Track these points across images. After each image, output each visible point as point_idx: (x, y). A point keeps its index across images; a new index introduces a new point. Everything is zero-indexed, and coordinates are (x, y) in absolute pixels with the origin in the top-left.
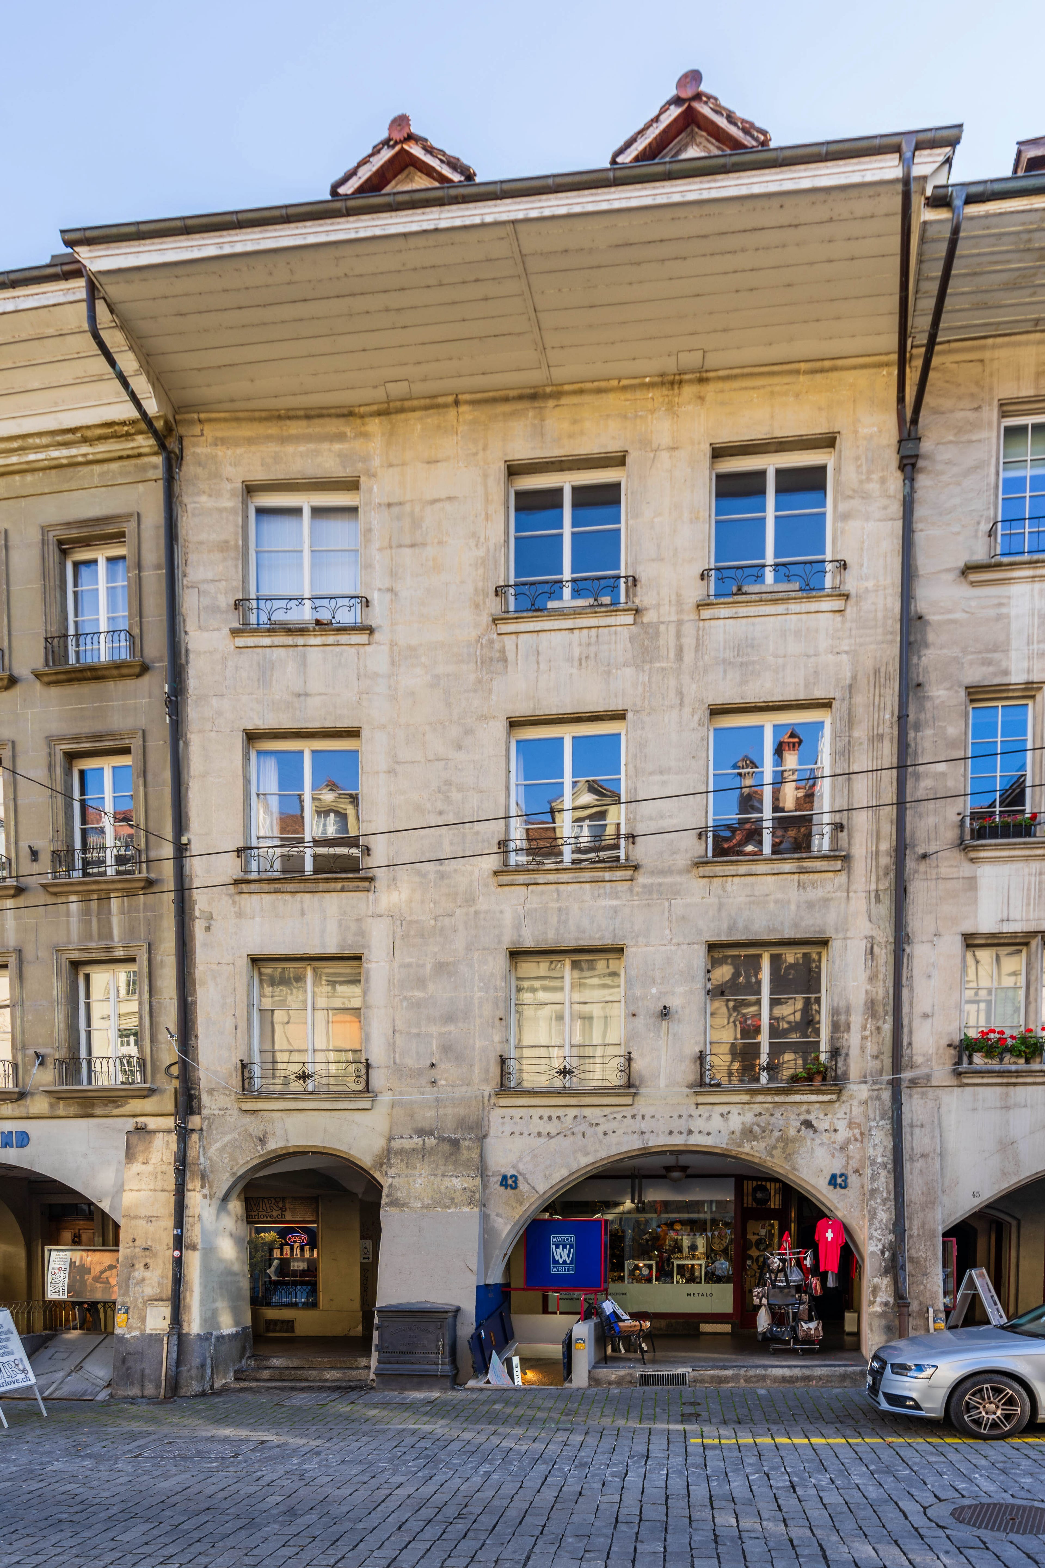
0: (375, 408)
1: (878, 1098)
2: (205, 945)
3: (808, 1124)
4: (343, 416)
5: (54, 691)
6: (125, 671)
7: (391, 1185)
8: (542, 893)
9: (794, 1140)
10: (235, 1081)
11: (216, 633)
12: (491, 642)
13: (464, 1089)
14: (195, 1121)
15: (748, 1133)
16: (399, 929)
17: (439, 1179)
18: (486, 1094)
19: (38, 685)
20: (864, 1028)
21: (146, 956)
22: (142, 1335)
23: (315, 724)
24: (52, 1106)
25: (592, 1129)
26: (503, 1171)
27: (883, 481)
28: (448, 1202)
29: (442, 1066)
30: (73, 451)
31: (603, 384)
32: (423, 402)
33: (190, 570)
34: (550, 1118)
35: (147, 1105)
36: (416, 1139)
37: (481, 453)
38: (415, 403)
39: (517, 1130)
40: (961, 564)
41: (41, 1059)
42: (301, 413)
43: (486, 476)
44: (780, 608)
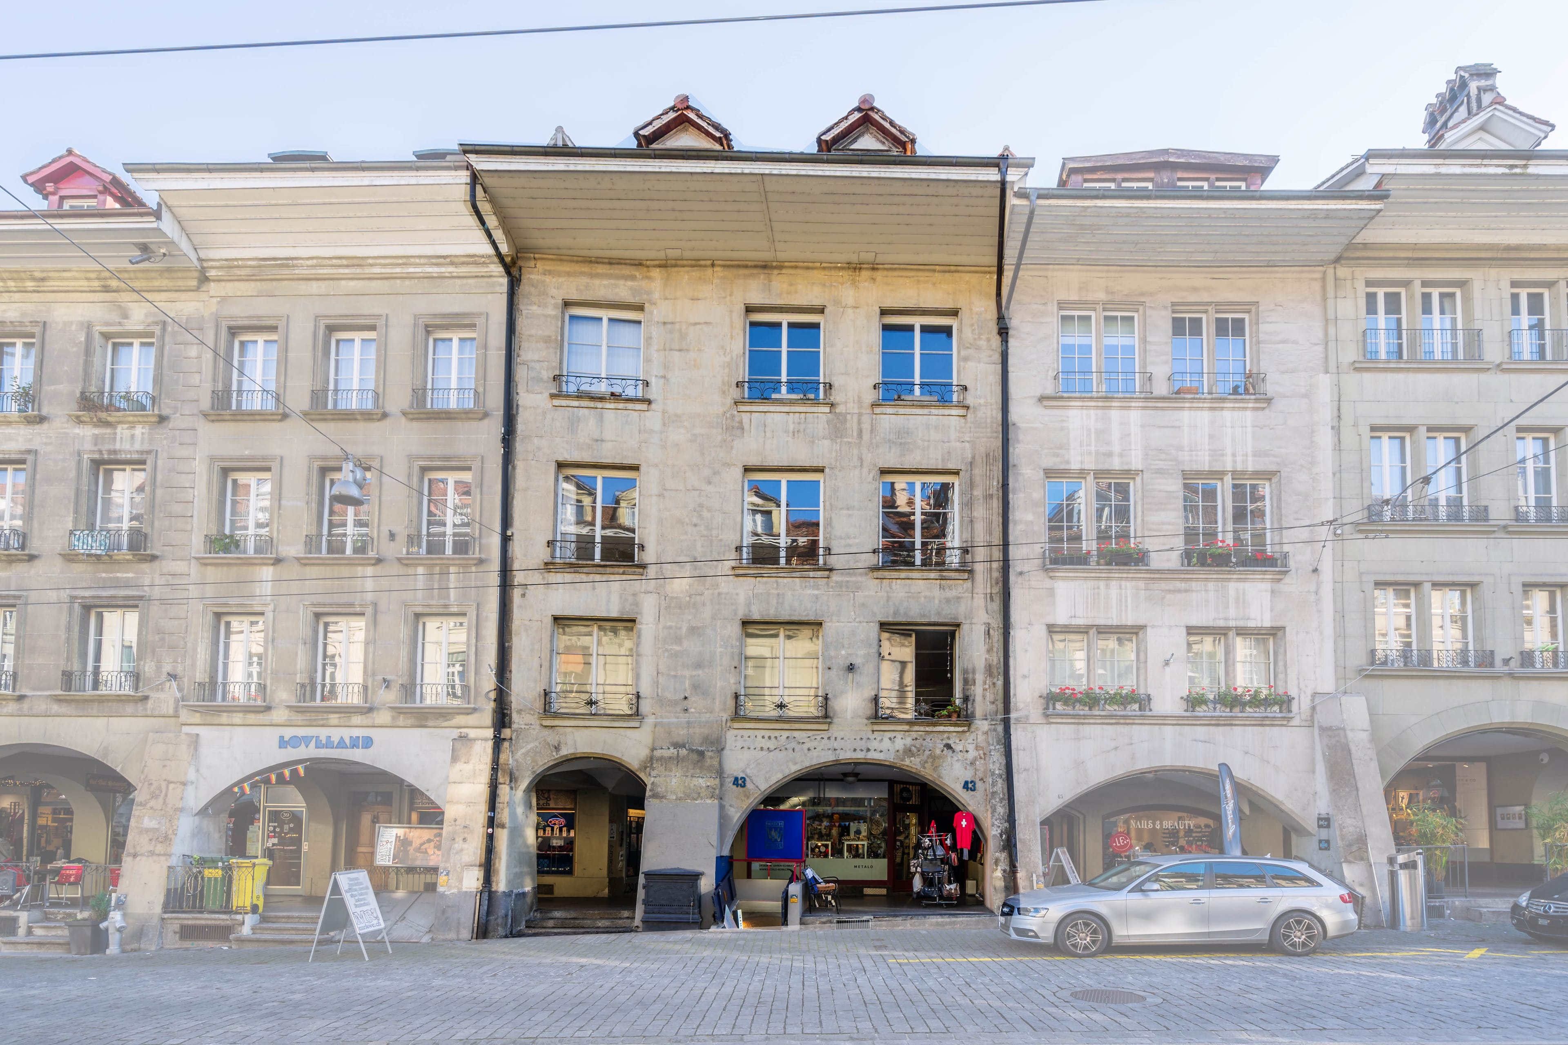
0: (657, 262)
1: (995, 730)
2: (520, 607)
3: (948, 746)
4: (635, 265)
5: (416, 425)
6: (470, 416)
7: (653, 783)
8: (766, 583)
9: (939, 757)
10: (539, 705)
11: (539, 396)
12: (733, 416)
13: (708, 715)
14: (506, 733)
15: (908, 752)
16: (663, 602)
17: (689, 779)
18: (724, 719)
19: (403, 419)
20: (985, 683)
21: (475, 612)
22: (459, 892)
23: (608, 461)
24: (393, 718)
25: (800, 746)
26: (735, 774)
27: (988, 340)
28: (695, 795)
29: (692, 699)
30: (443, 269)
31: (810, 265)
32: (690, 262)
33: (522, 353)
34: (770, 738)
35: (471, 720)
36: (672, 750)
37: (728, 298)
38: (685, 262)
39: (746, 745)
40: (1038, 394)
41: (387, 683)
42: (607, 261)
43: (731, 312)
44: (926, 411)
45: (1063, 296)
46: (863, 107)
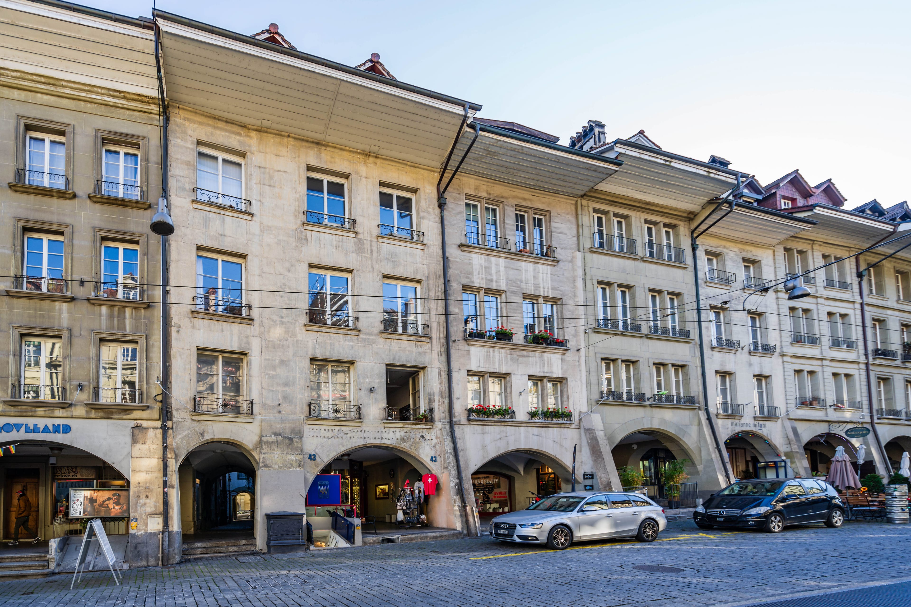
0: (256, 127)
1: (445, 428)
2: (176, 339)
3: (422, 437)
4: (242, 126)
5: (97, 206)
6: (139, 205)
7: (263, 458)
8: (324, 336)
9: (418, 443)
10: (190, 406)
11: (184, 200)
12: (302, 232)
13: (293, 416)
14: (169, 424)
15: (403, 440)
16: (264, 343)
17: (285, 455)
18: (302, 418)
19: (88, 201)
20: (439, 401)
21: (145, 341)
22: (146, 533)
23: (228, 249)
24: (87, 412)
25: (346, 435)
26: (310, 452)
27: (433, 209)
28: (290, 466)
29: (283, 405)
30: (117, 101)
31: (343, 147)
32: (275, 132)
33: (172, 169)
34: (328, 430)
35: (144, 414)
36: (273, 437)
37: (297, 159)
38: (273, 131)
39: (315, 435)
40: (459, 243)
41: (80, 387)
42: (225, 119)
43: (299, 167)
44: (405, 244)
45: (467, 191)
46: (373, 60)
